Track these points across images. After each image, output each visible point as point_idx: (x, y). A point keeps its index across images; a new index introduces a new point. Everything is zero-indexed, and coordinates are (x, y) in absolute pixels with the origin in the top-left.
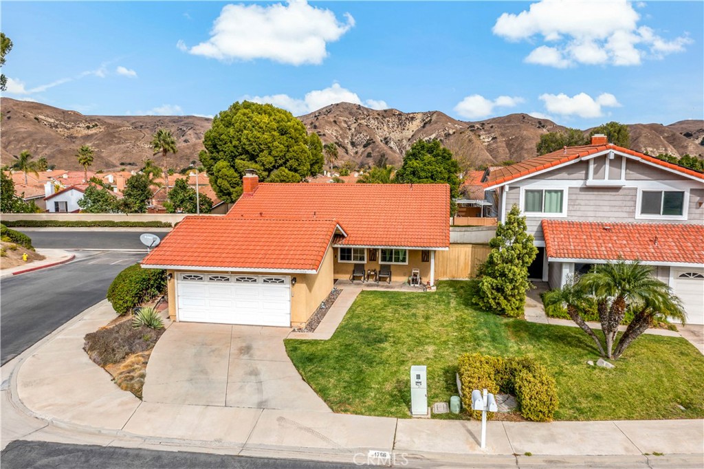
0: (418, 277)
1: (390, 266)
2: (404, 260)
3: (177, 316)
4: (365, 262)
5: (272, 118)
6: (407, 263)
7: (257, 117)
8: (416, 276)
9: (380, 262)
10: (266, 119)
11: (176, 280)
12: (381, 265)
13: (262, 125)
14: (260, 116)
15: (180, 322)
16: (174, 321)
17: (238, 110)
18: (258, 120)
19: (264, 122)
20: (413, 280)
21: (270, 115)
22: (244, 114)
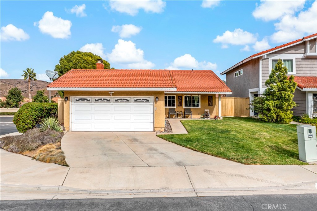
1: (190, 109)
2: (198, 106)
3: (70, 128)
4: (175, 107)
5: (93, 58)
6: (200, 107)
7: (84, 57)
8: (208, 113)
9: (184, 107)
10: (90, 59)
11: (70, 102)
12: (185, 109)
13: (88, 61)
14: (86, 57)
15: (72, 131)
16: (68, 131)
17: (74, 54)
18: (86, 59)
19: (90, 60)
20: (206, 116)
21: (92, 57)
22: (78, 56)
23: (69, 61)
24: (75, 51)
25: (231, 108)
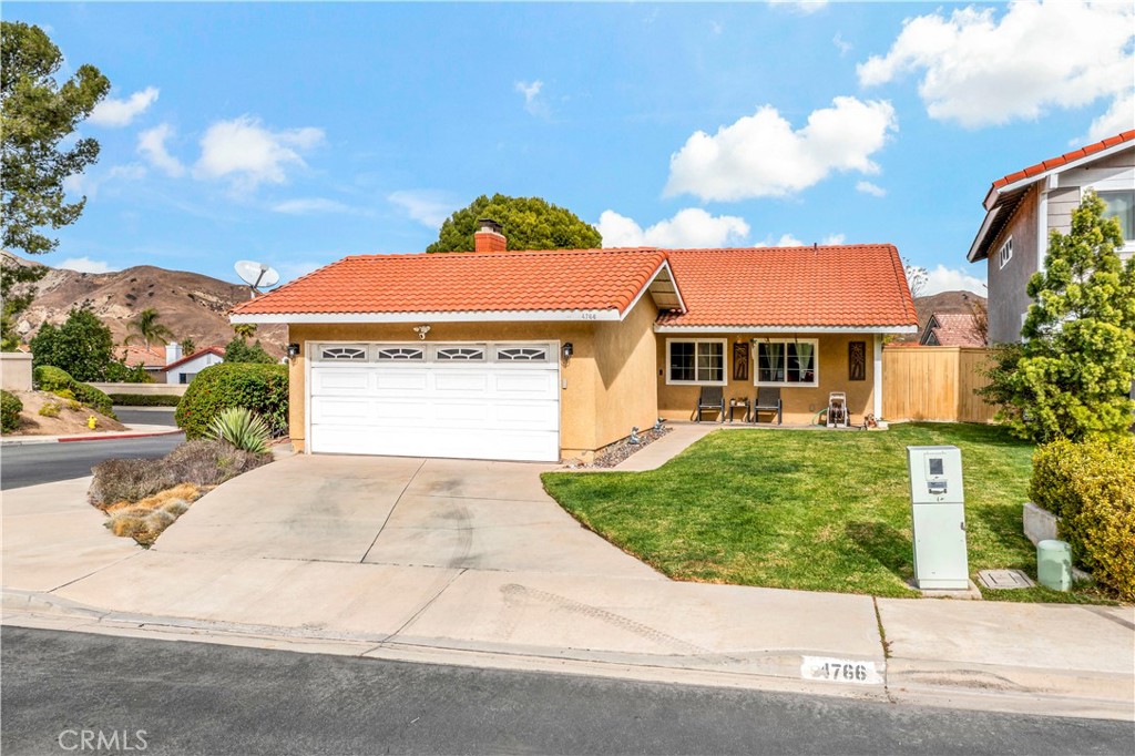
0: (844, 409)
1: (778, 389)
2: (809, 378)
3: (307, 441)
4: (724, 383)
5: (542, 218)
6: (816, 384)
7: (514, 216)
8: (840, 406)
9: (757, 383)
10: (532, 218)
11: (306, 360)
12: (759, 388)
13: (524, 227)
14: (521, 215)
15: (313, 453)
16: (300, 452)
17: (484, 207)
18: (518, 220)
19: (529, 224)
20: (833, 415)
21: (539, 213)
22: (495, 213)
23: (464, 230)
24: (490, 197)
25: (946, 388)
